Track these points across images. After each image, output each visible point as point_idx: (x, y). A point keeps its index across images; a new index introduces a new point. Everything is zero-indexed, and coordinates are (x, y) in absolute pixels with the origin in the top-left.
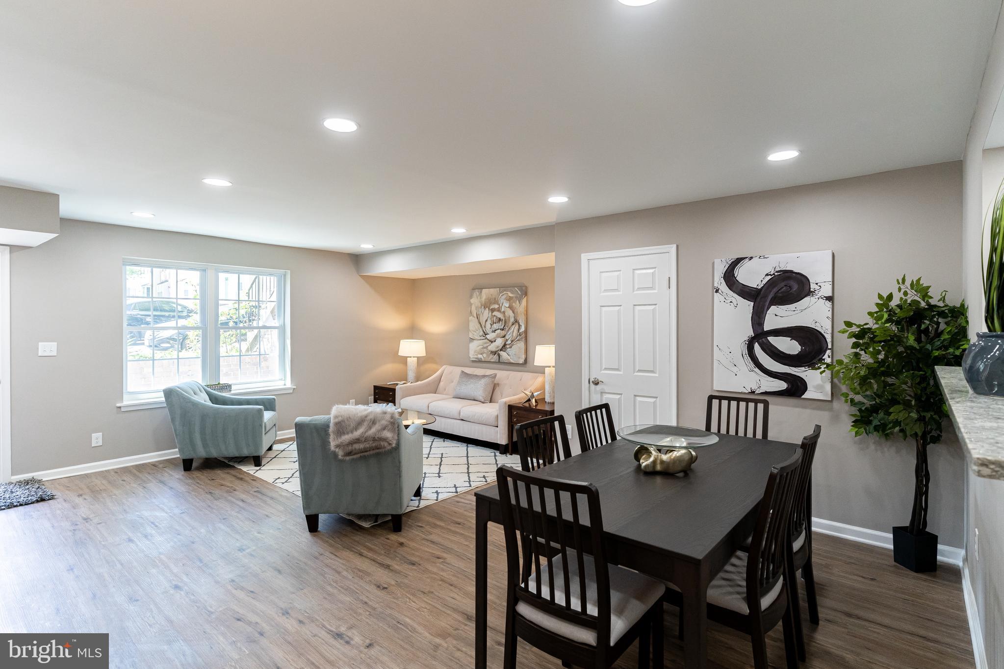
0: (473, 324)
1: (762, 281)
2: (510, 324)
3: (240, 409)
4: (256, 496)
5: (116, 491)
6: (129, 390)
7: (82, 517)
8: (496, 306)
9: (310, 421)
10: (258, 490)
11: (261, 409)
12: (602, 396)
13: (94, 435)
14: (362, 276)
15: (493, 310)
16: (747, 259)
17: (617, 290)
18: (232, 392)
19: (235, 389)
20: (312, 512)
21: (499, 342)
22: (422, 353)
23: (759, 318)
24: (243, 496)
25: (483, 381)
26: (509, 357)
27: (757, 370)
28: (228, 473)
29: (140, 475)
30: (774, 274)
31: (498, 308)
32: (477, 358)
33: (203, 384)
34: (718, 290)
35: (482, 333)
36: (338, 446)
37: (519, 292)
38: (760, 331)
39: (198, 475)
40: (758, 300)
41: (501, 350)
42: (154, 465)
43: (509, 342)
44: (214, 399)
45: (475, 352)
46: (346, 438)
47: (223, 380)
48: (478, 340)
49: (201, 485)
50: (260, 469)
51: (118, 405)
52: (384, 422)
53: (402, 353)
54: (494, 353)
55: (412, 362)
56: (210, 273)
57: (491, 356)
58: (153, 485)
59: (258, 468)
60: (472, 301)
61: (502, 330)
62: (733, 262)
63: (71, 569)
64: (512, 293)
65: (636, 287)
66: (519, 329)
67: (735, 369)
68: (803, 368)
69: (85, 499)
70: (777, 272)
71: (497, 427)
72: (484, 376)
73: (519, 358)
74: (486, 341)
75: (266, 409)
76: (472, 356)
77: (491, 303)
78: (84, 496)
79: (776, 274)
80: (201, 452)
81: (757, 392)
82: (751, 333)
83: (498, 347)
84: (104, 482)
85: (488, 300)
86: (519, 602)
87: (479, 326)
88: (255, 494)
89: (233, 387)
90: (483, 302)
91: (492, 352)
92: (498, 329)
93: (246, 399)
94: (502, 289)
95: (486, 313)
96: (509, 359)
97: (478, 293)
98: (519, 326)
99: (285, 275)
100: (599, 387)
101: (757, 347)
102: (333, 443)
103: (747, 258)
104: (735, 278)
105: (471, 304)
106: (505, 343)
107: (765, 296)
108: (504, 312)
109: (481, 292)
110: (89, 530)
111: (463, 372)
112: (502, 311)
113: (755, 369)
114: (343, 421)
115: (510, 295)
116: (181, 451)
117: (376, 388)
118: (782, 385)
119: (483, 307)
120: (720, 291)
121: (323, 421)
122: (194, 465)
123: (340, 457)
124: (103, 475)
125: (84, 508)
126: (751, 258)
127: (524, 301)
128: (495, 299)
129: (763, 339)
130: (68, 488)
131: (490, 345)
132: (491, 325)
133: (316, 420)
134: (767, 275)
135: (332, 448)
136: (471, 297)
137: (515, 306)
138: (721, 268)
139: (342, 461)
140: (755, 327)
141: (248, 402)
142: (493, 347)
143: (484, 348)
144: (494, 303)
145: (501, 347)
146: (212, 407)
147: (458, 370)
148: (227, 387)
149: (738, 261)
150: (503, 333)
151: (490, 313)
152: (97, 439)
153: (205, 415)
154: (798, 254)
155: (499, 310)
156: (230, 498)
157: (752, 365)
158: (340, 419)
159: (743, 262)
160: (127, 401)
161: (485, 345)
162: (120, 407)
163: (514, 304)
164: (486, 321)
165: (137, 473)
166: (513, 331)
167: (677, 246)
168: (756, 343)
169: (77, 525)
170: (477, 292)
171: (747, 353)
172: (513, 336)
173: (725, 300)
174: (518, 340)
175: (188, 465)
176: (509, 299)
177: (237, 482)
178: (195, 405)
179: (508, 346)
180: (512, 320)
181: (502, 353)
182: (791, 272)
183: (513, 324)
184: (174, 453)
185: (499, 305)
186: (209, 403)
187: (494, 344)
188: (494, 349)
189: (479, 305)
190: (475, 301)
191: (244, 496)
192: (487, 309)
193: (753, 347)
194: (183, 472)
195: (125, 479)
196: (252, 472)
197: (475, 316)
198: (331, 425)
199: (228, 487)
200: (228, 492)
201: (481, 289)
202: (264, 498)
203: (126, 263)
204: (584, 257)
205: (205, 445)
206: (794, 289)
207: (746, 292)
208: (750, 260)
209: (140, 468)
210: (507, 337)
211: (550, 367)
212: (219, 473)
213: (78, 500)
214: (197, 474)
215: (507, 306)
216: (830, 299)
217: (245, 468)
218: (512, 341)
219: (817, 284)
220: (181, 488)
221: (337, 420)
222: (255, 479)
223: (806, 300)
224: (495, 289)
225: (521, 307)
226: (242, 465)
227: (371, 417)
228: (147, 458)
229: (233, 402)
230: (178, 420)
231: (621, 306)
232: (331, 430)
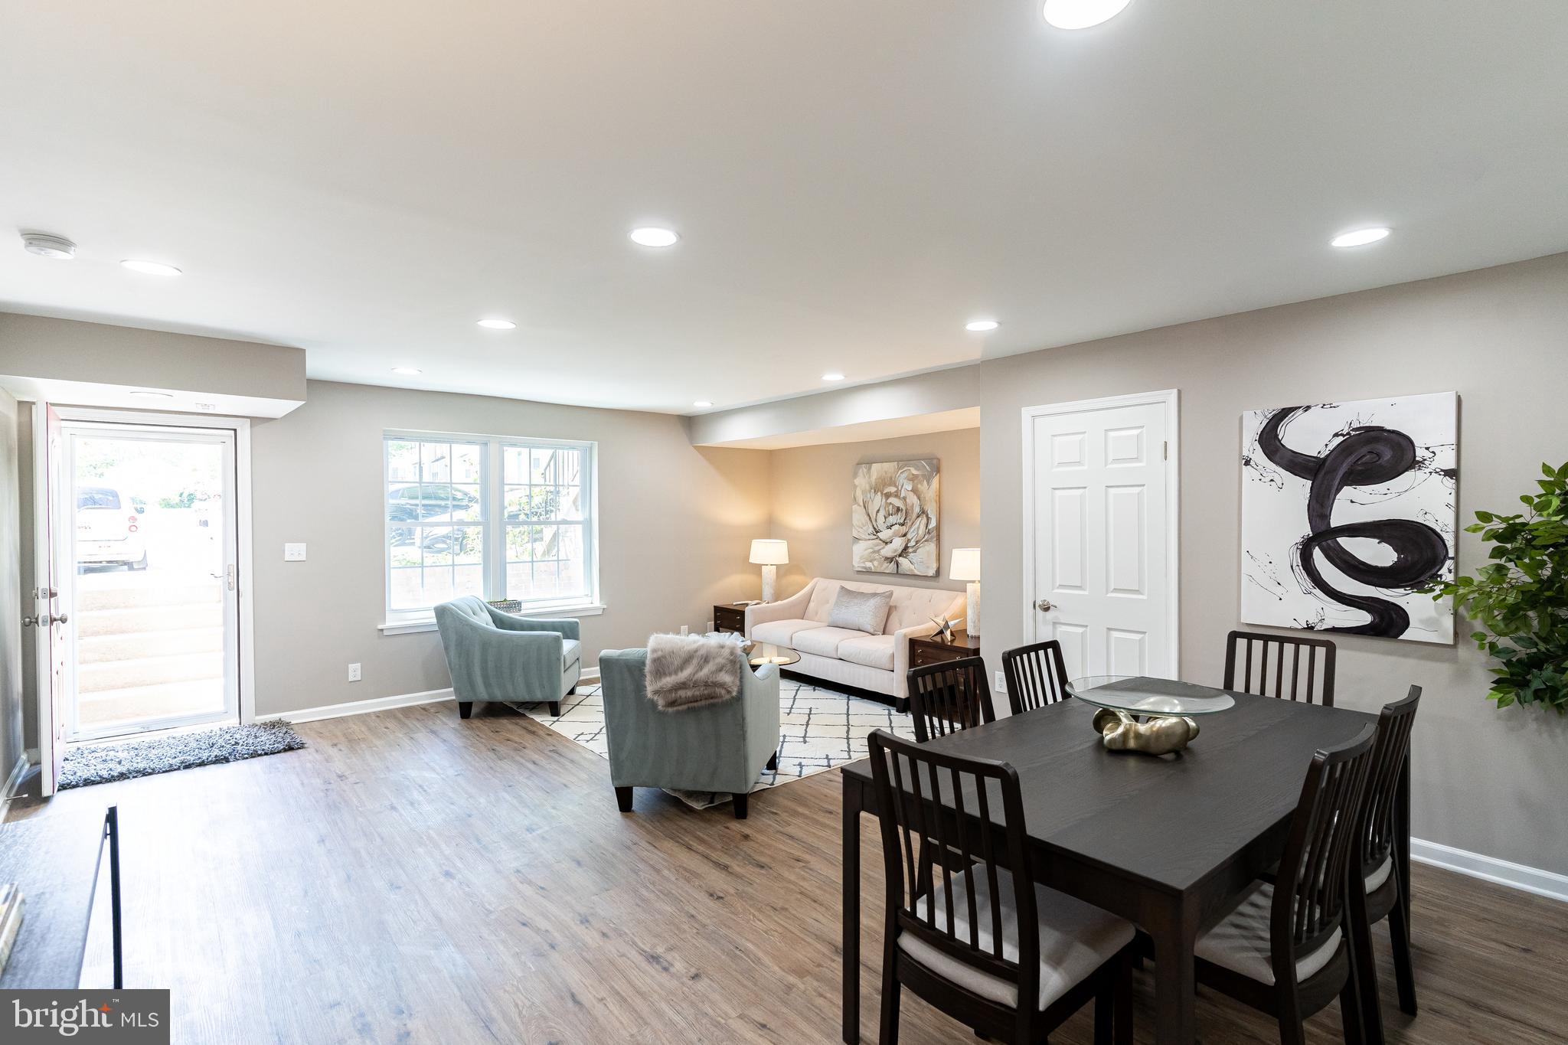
0: (859, 516)
1: (1326, 445)
2: (914, 516)
3: (531, 636)
4: (552, 758)
5: (378, 742)
6: (394, 607)
7: (336, 773)
8: (893, 489)
9: (619, 656)
10: (554, 748)
11: (558, 638)
12: (1054, 628)
13: (352, 667)
14: (695, 447)
15: (888, 496)
16: (1300, 411)
17: (1078, 463)
18: (523, 612)
19: (526, 608)
20: (624, 783)
21: (898, 544)
22: (784, 559)
23: (1322, 506)
24: (535, 757)
25: (872, 602)
26: (912, 567)
27: (1317, 591)
28: (516, 724)
29: (407, 722)
30: (1348, 434)
31: (896, 492)
32: (865, 568)
33: (485, 601)
34: (1249, 461)
35: (871, 530)
36: (656, 692)
37: (927, 467)
38: (1323, 528)
39: (480, 725)
40: (1320, 476)
41: (900, 556)
42: (424, 708)
43: (912, 543)
44: (499, 622)
45: (861, 558)
46: (669, 681)
47: (511, 595)
48: (866, 540)
49: (482, 738)
50: (557, 721)
51: (380, 627)
52: (720, 660)
53: (754, 559)
54: (890, 560)
55: (769, 573)
56: (493, 448)
57: (886, 564)
58: (422, 736)
59: (556, 718)
60: (857, 481)
61: (903, 525)
62: (1274, 416)
63: (322, 841)
64: (916, 469)
65: (1110, 459)
66: (927, 524)
67: (1279, 590)
68: (1402, 591)
69: (340, 750)
70: (1353, 430)
71: (893, 671)
72: (875, 595)
73: (928, 567)
74: (878, 541)
75: (567, 637)
76: (857, 564)
77: (885, 485)
78: (339, 746)
79: (1353, 433)
80: (482, 694)
81: (1318, 628)
82: (1307, 531)
83: (896, 551)
84: (364, 729)
85: (880, 481)
86: (903, 933)
87: (868, 519)
88: (550, 754)
89: (524, 606)
90: (874, 484)
91: (887, 559)
92: (896, 524)
93: (540, 622)
94: (901, 463)
95: (878, 501)
96: (912, 570)
97: (865, 470)
98: (928, 519)
99: (591, 448)
100: (1050, 615)
101: (1317, 554)
102: (650, 688)
103: (1300, 407)
104: (1280, 441)
105: (855, 487)
106: (907, 544)
107: (1333, 470)
108: (905, 498)
109: (870, 468)
110: (344, 791)
111: (842, 588)
112: (902, 496)
113: (1314, 591)
114: (664, 657)
115: (915, 472)
116: (457, 691)
117: (717, 609)
118: (1363, 618)
119: (873, 491)
120: (1252, 463)
121: (636, 655)
122: (474, 710)
123: (660, 708)
124: (362, 718)
125: (339, 762)
126: (1308, 408)
127: (935, 481)
128: (891, 478)
129: (1329, 542)
130: (320, 734)
131: (883, 548)
132: (885, 518)
133: (627, 654)
134: (1336, 435)
135: (649, 694)
136: (855, 475)
137: (922, 488)
138: (1254, 425)
139: (662, 713)
140: (1314, 524)
141: (543, 627)
142: (888, 551)
143: (874, 552)
144: (890, 485)
145: (900, 551)
146: (495, 633)
147: (835, 585)
148: (516, 605)
149: (1284, 413)
150: (904, 529)
151: (884, 500)
152: (355, 671)
153: (486, 642)
154: (1393, 400)
155: (897, 495)
156: (518, 758)
157: (1308, 583)
158: (660, 653)
159: (1293, 416)
160: (391, 622)
161: (877, 548)
162: (382, 630)
163: (919, 486)
164: (878, 511)
165: (404, 719)
166: (919, 528)
167: (1179, 392)
168: (1317, 547)
169: (330, 783)
170: (863, 469)
171: (1300, 564)
172: (918, 534)
173: (1261, 477)
174: (925, 541)
175: (465, 710)
176: (913, 479)
177: (528, 736)
178: (474, 628)
179: (910, 550)
180: (917, 510)
181: (901, 560)
182: (1381, 429)
183: (918, 517)
184: (448, 694)
185: (897, 487)
186: (493, 627)
187: (889, 545)
188: (890, 554)
189: (868, 488)
190: (862, 482)
191: (537, 756)
192: (879, 493)
193: (1311, 555)
194: (459, 720)
195: (389, 725)
196: (547, 724)
197: (862, 504)
198: (648, 662)
199: (516, 742)
200: (516, 749)
201: (869, 462)
202: (562, 760)
203: (389, 436)
204: (1027, 412)
205: (487, 685)
206: (1385, 459)
207: (1298, 464)
208: (1306, 411)
209: (407, 711)
210: (909, 536)
211: (973, 582)
212: (505, 723)
213: (332, 751)
214: (477, 723)
215: (910, 488)
216: (1452, 474)
217: (538, 718)
218: (917, 542)
219: (1427, 449)
220: (457, 741)
221: (655, 656)
222: (551, 733)
223: (1409, 475)
224: (892, 464)
225: (930, 491)
226: (534, 713)
227: (702, 652)
228: (415, 699)
229: (523, 626)
230: (452, 648)
231: (1085, 488)
232: (647, 668)
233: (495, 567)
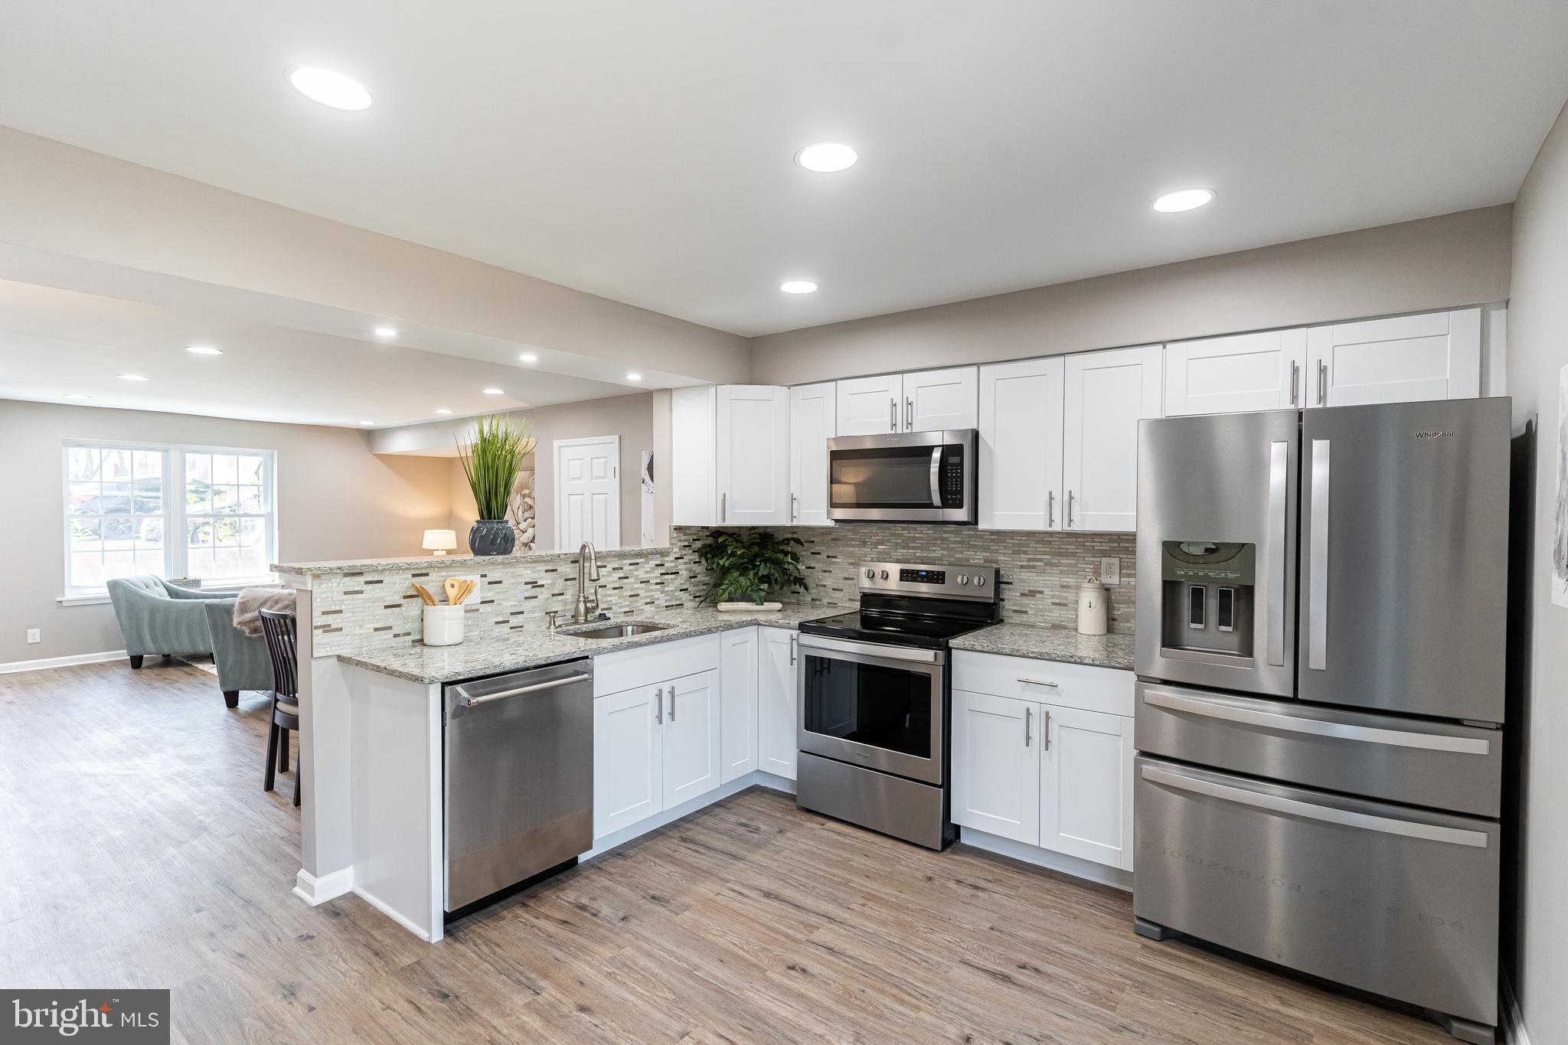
4: (196, 687)
5: (49, 684)
6: (71, 584)
8: (527, 492)
9: (219, 603)
10: (202, 682)
13: (31, 631)
14: (374, 454)
15: (524, 496)
18: (202, 588)
19: (204, 585)
20: (230, 689)
21: (531, 533)
22: (451, 546)
24: (182, 686)
28: (178, 668)
29: (82, 671)
31: (530, 493)
33: (165, 580)
34: (644, 481)
35: (514, 522)
36: (239, 623)
39: (146, 672)
42: (102, 665)
44: (172, 593)
46: (248, 616)
47: (190, 577)
49: (142, 678)
51: (59, 599)
52: (286, 602)
53: (426, 543)
56: (174, 455)
58: (91, 680)
62: (652, 455)
65: (595, 475)
69: (14, 689)
77: (522, 489)
80: (150, 649)
84: (39, 677)
89: (202, 583)
91: (524, 544)
93: (217, 593)
99: (271, 455)
102: (236, 620)
110: (10, 709)
114: (248, 601)
116: (130, 650)
121: (230, 602)
122: (145, 662)
123: (243, 632)
124: (40, 671)
125: (9, 695)
131: (522, 536)
133: (224, 602)
135: (235, 624)
138: (646, 460)
139: (249, 638)
141: (215, 597)
144: (526, 488)
146: (169, 602)
148: (196, 583)
152: (33, 635)
153: (154, 607)
158: (245, 599)
160: (69, 596)
162: (60, 602)
164: (519, 508)
165: (78, 671)
173: (649, 490)
175: (136, 662)
177: (185, 677)
178: (143, 598)
181: (532, 544)
184: (123, 653)
186: (165, 597)
187: (525, 534)
188: (525, 541)
192: (519, 495)
194: (127, 670)
195: (63, 674)
196: (205, 669)
198: (236, 605)
199: (172, 680)
200: (169, 684)
203: (68, 444)
204: (556, 443)
205: (155, 641)
209: (82, 667)
212: (171, 671)
217: (200, 666)
220: (121, 682)
221: (242, 601)
222: (206, 674)
227: (276, 598)
228: (98, 657)
229: (196, 597)
230: (123, 614)
231: (583, 494)
232: (236, 608)
233: (177, 555)
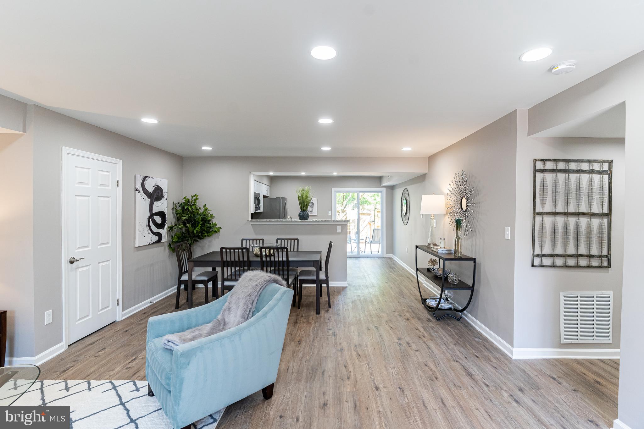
1: (152, 189)
12: (76, 271)
17: (87, 183)
23: (151, 207)
27: (151, 233)
38: (151, 214)
40: (151, 198)
62: (143, 178)
65: (99, 184)
67: (144, 233)
68: (161, 229)
79: (156, 187)
81: (151, 243)
82: (149, 215)
101: (151, 220)
104: (145, 186)
107: (153, 197)
118: (156, 238)
120: (140, 192)
126: (149, 177)
129: (153, 217)
134: (154, 187)
138: (140, 180)
140: (150, 212)
149: (146, 177)
154: (161, 179)
157: (149, 230)
159: (147, 179)
167: (122, 161)
171: (148, 225)
173: (141, 197)
182: (159, 187)
206: (160, 195)
207: (148, 194)
216: (167, 199)
219: (165, 193)
223: (162, 199)
231: (89, 196)
